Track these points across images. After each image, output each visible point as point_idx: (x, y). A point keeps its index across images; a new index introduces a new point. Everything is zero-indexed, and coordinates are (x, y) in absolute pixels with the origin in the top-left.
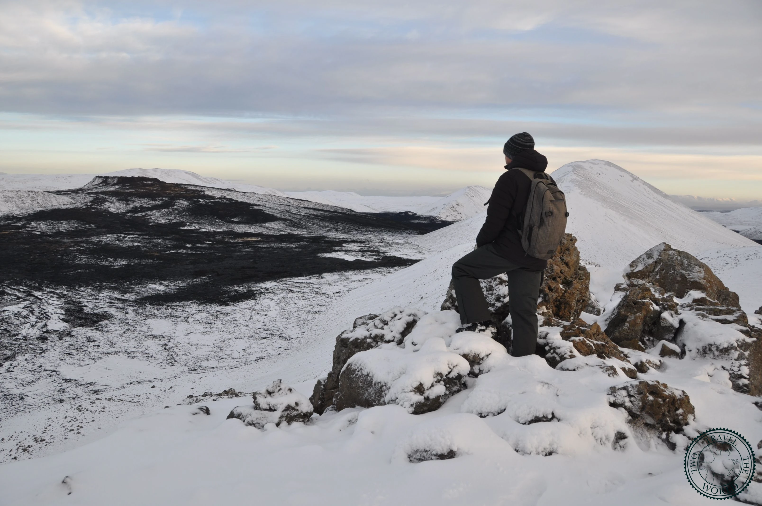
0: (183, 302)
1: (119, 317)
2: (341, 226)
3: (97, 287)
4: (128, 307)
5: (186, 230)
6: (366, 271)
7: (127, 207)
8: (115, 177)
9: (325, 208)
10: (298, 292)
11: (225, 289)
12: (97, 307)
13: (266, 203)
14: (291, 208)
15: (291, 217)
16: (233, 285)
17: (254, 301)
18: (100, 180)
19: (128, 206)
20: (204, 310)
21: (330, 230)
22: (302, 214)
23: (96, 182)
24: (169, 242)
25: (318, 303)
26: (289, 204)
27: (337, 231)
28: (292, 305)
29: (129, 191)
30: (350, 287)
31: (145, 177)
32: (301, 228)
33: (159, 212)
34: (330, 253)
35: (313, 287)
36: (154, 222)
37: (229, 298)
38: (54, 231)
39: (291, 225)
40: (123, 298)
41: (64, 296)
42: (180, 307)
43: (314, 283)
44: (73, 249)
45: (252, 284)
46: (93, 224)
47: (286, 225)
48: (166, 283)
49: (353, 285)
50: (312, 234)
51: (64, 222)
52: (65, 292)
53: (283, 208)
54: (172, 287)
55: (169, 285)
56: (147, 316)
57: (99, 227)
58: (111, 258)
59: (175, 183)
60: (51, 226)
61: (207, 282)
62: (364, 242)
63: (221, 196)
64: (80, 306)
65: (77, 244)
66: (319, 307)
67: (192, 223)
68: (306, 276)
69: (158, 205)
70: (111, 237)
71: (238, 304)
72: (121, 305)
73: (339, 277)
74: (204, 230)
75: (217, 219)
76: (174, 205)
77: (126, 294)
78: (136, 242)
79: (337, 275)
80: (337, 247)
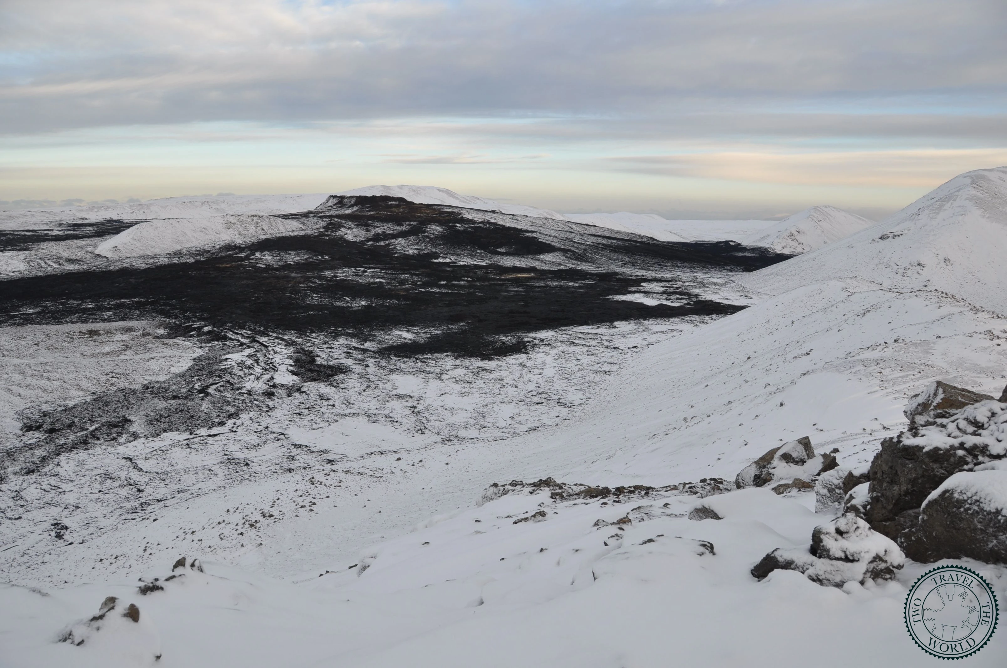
0: (436, 354)
1: (357, 371)
2: (638, 259)
3: (332, 333)
4: (369, 359)
5: (440, 263)
6: (672, 320)
7: (367, 234)
8: (352, 197)
9: (618, 236)
10: (583, 345)
11: (488, 339)
12: (331, 357)
13: (540, 228)
14: (573, 234)
15: (573, 246)
16: (498, 333)
17: (525, 355)
18: (335, 201)
19: (368, 233)
20: (461, 365)
21: (624, 264)
22: (588, 243)
23: (330, 204)
24: (419, 278)
25: (608, 360)
26: (571, 230)
27: (634, 265)
28: (574, 361)
29: (369, 214)
30: (651, 340)
31: (389, 197)
32: (587, 261)
33: (406, 240)
34: (625, 294)
35: (602, 340)
36: (400, 253)
37: (493, 350)
38: (281, 263)
39: (573, 257)
40: (362, 347)
41: (293, 343)
42: (432, 360)
43: (603, 333)
44: (303, 285)
45: (523, 333)
46: (326, 255)
47: (567, 257)
48: (415, 329)
49: (655, 338)
50: (600, 269)
51: (293, 253)
52: (294, 339)
53: (563, 235)
54: (422, 335)
55: (418, 332)
56: (392, 371)
57: (333, 259)
58: (348, 297)
59: (426, 203)
60: (278, 258)
61: (466, 330)
62: (670, 281)
63: (483, 220)
64: (312, 356)
65: (307, 279)
66: (609, 365)
67: (447, 254)
68: (592, 325)
69: (405, 231)
70: (348, 271)
71: (504, 358)
72: (360, 356)
73: (636, 327)
74: (462, 263)
75: (479, 249)
76: (425, 231)
77: (366, 342)
78: (378, 278)
79: (634, 324)
80: (634, 287)
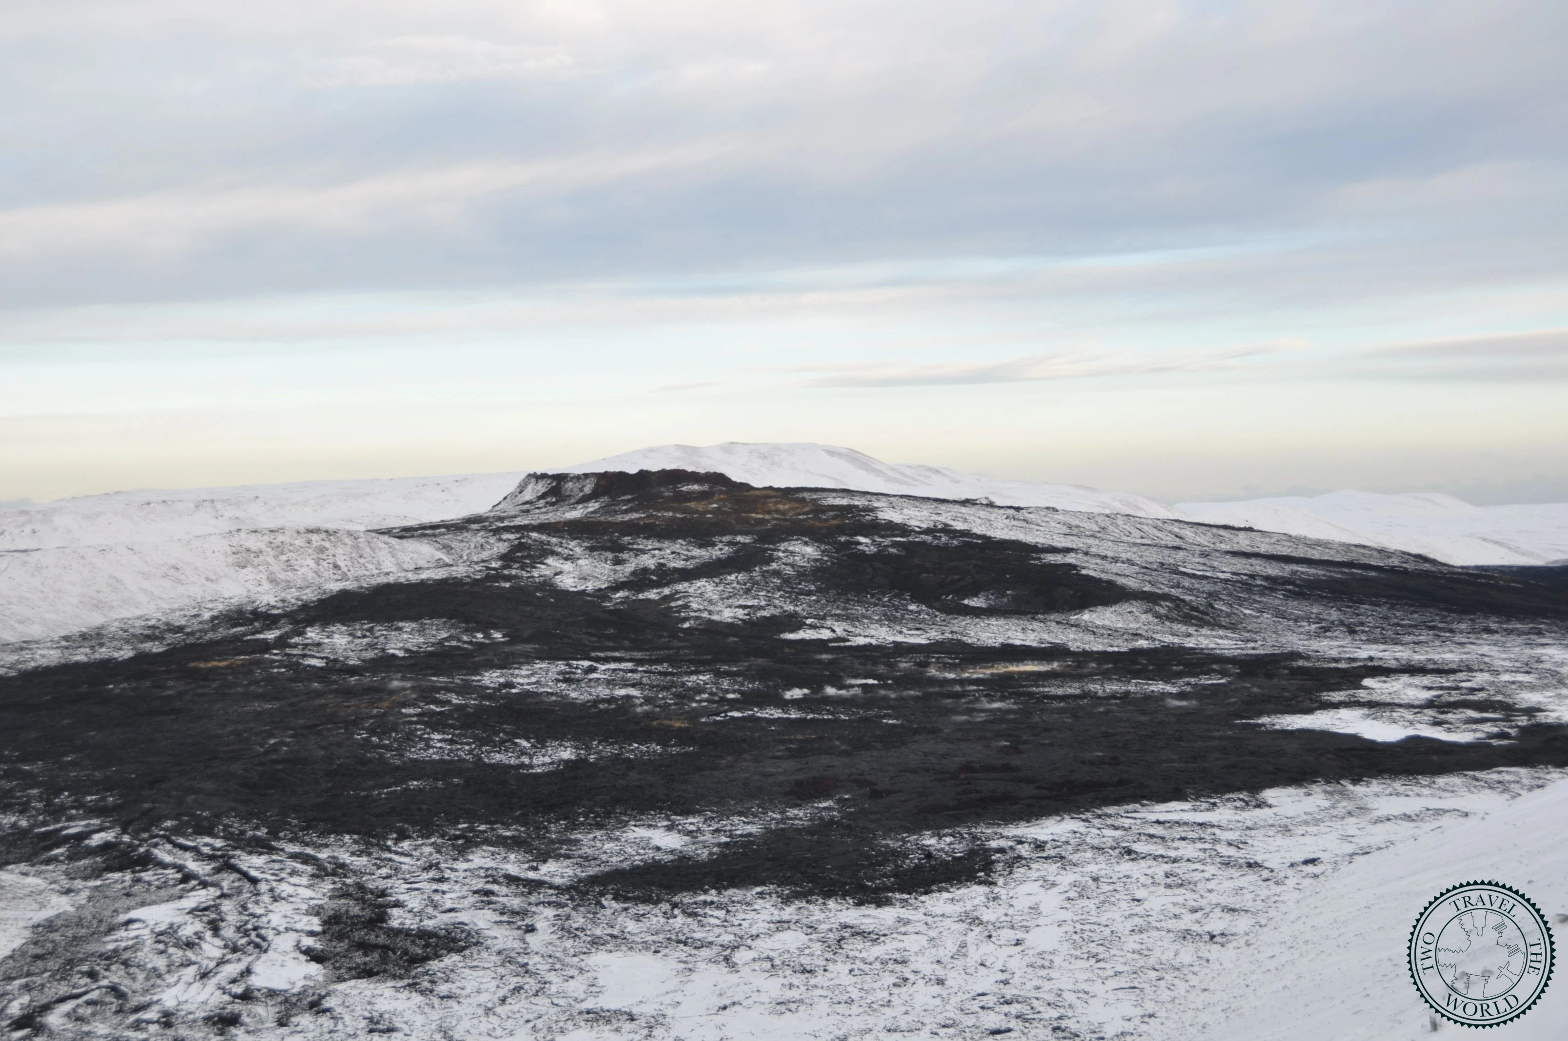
0: (731, 892)
1: (500, 945)
2: (1369, 615)
3: (457, 837)
4: (541, 907)
5: (802, 641)
6: (1441, 781)
7: (615, 572)
8: (586, 476)
9: (1315, 554)
10: (1155, 858)
11: (887, 846)
12: (435, 907)
13: (1091, 541)
14: (1181, 554)
15: (1178, 586)
16: (917, 829)
17: (982, 889)
18: (542, 487)
19: (618, 567)
20: (797, 922)
21: (1325, 630)
22: (1222, 576)
23: (528, 495)
24: (735, 682)
25: (1225, 900)
26: (1178, 542)
27: (1352, 631)
28: (1124, 905)
29: (627, 517)
30: (1363, 842)
31: (684, 471)
32: (1215, 625)
33: (717, 585)
34: (1309, 711)
35: (1216, 841)
36: (697, 618)
37: (896, 876)
38: (370, 655)
39: (1174, 614)
40: (531, 875)
41: (339, 869)
42: (717, 908)
43: (1224, 823)
44: (411, 711)
45: (989, 825)
46: (496, 627)
47: (1158, 616)
48: (692, 822)
49: (1378, 834)
50: (1252, 645)
51: (408, 626)
52: (345, 857)
53: (1153, 557)
54: (708, 837)
55: (699, 830)
56: (596, 942)
57: (514, 638)
58: (528, 740)
59: (783, 486)
60: (365, 641)
61: (831, 822)
62: (1453, 671)
63: (931, 525)
64: (381, 906)
65: (427, 694)
66: (1228, 916)
67: (824, 618)
68: (1196, 800)
69: (719, 560)
70: (547, 672)
71: (923, 898)
72: (516, 903)
73: (1327, 804)
74: (861, 641)
75: (913, 600)
76: (771, 559)
77: (545, 861)
78: (626, 686)
79: (1322, 796)
80: (1341, 690)
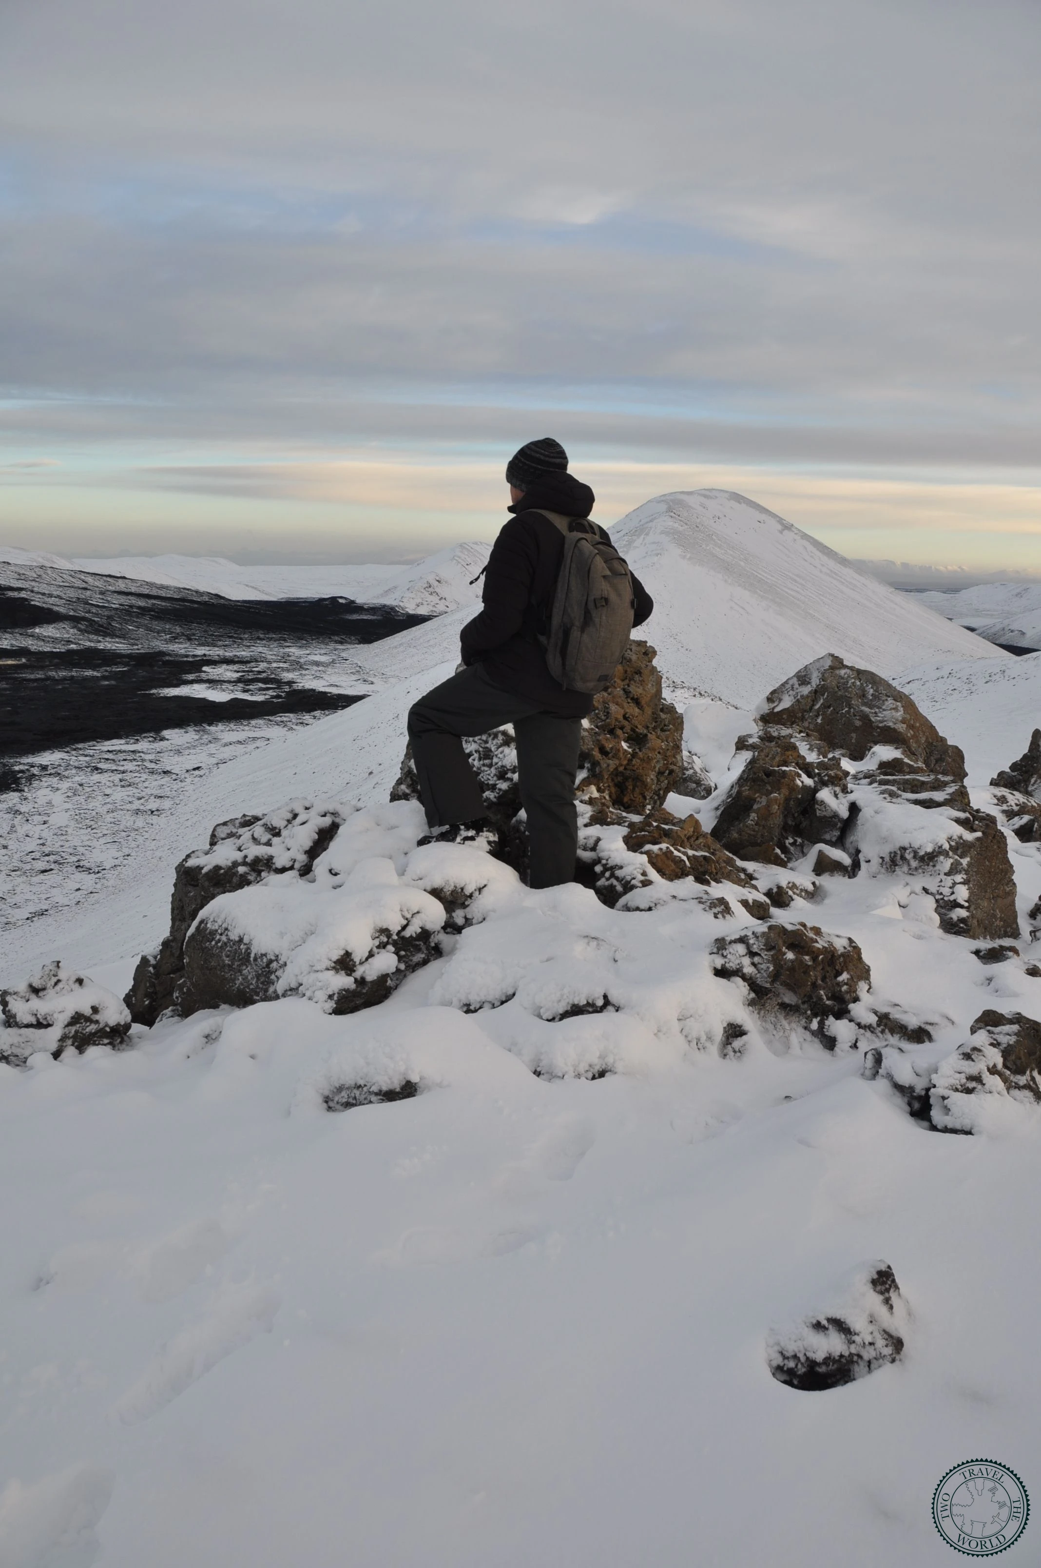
2: (197, 629)
6: (253, 722)
9: (163, 593)
10: (113, 771)
13: (33, 584)
14: (88, 593)
15: (89, 612)
17: (16, 794)
21: (174, 639)
22: (113, 606)
25: (155, 792)
26: (84, 585)
27: (190, 639)
28: (100, 798)
30: (221, 756)
32: (113, 635)
34: (177, 686)
35: (143, 760)
39: (89, 629)
43: (145, 750)
45: (11, 757)
47: (80, 630)
49: (227, 752)
50: (136, 647)
53: (72, 594)
62: (248, 662)
66: (157, 800)
68: (127, 738)
73: (197, 737)
79: (194, 733)
80: (191, 673)
